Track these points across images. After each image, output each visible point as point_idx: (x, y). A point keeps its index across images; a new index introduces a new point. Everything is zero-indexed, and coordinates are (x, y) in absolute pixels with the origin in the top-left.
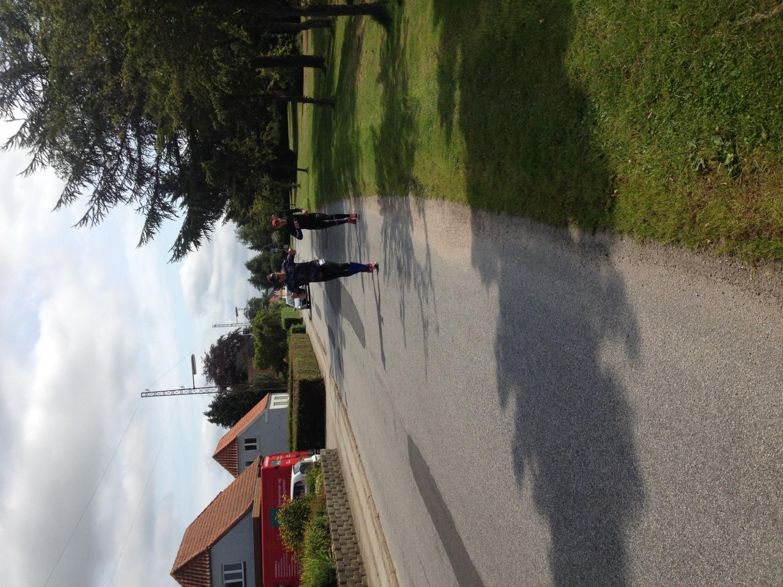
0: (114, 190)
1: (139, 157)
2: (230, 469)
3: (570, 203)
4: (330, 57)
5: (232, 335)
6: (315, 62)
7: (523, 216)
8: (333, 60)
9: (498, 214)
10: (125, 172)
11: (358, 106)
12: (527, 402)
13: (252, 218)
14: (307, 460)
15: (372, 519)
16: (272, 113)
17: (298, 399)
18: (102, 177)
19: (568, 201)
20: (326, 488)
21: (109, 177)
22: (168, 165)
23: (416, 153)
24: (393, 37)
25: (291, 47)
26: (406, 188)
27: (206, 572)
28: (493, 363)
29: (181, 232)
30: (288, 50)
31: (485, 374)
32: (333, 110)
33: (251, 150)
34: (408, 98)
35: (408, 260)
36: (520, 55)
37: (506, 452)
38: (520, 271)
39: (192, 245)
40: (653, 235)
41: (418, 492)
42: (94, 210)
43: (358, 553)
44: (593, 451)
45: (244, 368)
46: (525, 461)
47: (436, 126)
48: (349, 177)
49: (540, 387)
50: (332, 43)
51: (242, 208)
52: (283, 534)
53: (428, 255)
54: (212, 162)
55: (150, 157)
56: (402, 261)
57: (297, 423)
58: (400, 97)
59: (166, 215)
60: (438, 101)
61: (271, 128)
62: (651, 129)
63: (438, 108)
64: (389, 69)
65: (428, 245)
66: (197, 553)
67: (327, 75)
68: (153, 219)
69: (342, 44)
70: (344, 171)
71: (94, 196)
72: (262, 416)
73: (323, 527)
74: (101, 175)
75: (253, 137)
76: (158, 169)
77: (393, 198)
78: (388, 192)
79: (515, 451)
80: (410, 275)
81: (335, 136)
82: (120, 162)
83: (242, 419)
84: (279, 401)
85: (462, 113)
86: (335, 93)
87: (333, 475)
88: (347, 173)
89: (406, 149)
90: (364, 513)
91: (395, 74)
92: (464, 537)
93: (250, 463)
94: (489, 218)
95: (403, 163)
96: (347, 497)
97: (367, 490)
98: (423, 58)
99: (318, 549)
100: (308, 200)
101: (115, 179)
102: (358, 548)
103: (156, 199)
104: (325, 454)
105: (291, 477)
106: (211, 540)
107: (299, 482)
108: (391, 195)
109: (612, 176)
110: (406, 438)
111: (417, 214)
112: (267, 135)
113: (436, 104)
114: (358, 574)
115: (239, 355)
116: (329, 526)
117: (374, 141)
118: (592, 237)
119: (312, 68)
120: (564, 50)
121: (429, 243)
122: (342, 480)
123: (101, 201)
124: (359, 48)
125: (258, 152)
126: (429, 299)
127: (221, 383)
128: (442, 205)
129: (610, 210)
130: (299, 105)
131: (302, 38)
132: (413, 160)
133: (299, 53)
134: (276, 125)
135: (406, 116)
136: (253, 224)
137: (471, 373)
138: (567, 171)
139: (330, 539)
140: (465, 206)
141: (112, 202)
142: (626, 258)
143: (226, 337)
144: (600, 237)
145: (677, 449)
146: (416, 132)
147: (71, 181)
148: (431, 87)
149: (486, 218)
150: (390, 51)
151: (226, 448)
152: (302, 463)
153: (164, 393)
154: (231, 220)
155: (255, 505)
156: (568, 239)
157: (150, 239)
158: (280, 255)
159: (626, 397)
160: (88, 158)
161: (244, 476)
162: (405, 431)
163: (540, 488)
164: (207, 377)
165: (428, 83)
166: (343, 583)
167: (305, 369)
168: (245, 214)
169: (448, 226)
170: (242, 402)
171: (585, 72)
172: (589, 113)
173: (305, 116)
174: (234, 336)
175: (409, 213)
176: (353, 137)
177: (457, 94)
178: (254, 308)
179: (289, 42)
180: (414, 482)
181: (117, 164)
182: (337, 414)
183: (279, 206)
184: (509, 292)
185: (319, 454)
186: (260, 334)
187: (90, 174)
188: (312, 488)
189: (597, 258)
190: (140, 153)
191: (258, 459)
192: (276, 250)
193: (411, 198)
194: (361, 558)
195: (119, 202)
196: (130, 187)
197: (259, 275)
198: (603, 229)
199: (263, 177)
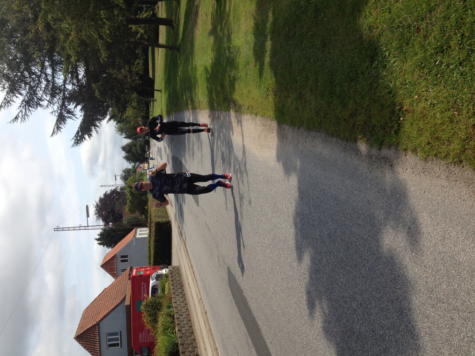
0: (36, 100)
1: (53, 79)
2: (111, 273)
3: (360, 125)
4: (177, 20)
5: (113, 191)
6: (167, 22)
7: (319, 131)
8: (179, 21)
9: (299, 128)
10: (43, 89)
11: (195, 50)
12: (320, 262)
13: (126, 119)
14: (160, 272)
15: (202, 314)
16: (138, 54)
17: (155, 233)
18: (28, 92)
19: (358, 123)
20: (172, 291)
21: (33, 92)
22: (71, 85)
23: (237, 83)
24: (221, 5)
25: (151, 13)
26: (228, 106)
27: (96, 337)
28: (293, 230)
29: (79, 128)
30: (149, 15)
31: (286, 237)
32: (178, 53)
33: (125, 77)
34: (231, 46)
35: (229, 154)
36: (320, 15)
37: (301, 292)
38: (315, 170)
39: (86, 136)
40: (436, 155)
41: (234, 304)
42: (22, 112)
43: (192, 333)
44: (375, 306)
45: (120, 212)
46: (317, 303)
47: (252, 65)
48: (189, 97)
49: (330, 253)
50: (178, 10)
51: (119, 113)
52: (144, 319)
53: (244, 152)
54: (99, 84)
55: (60, 79)
56: (225, 154)
57: (153, 248)
58: (226, 45)
59: (70, 117)
60: (253, 48)
61: (138, 64)
62: (438, 73)
63: (254, 53)
64: (218, 26)
65: (244, 146)
66: (90, 326)
67: (175, 30)
68: (61, 119)
69: (184, 11)
70: (185, 93)
71: (22, 103)
72: (131, 242)
73: (170, 316)
74: (27, 90)
75: (127, 68)
76: (65, 87)
77: (219, 112)
78: (216, 108)
79: (308, 293)
80: (230, 164)
81: (180, 70)
82: (40, 82)
83: (119, 243)
84: (142, 233)
85: (272, 57)
86: (180, 42)
87: (177, 283)
88: (188, 94)
89: (230, 80)
90: (197, 309)
91: (222, 30)
92: (268, 342)
93: (124, 270)
94: (291, 130)
95: (227, 89)
96: (185, 297)
97: (199, 295)
98: (243, 19)
99: (167, 330)
100: (161, 109)
101: (37, 93)
102: (193, 330)
103: (63, 106)
104: (171, 269)
105: (150, 282)
106: (99, 318)
107: (155, 286)
108: (218, 110)
109: (399, 107)
110: (226, 268)
111: (236, 124)
112: (136, 68)
113: (252, 51)
114: (193, 346)
115: (117, 204)
116: (174, 315)
117: (206, 75)
118: (378, 151)
119: (165, 26)
120: (359, 11)
121: (245, 144)
122: (182, 286)
123: (27, 107)
124: (197, 13)
125: (130, 78)
126: (244, 181)
127: (106, 220)
128: (255, 120)
129: (396, 133)
130: (156, 49)
131: (158, 8)
132: (234, 88)
133: (157, 17)
134: (141, 62)
135: (230, 58)
136: (126, 123)
137: (275, 234)
138: (358, 101)
139: (175, 323)
140: (273, 121)
141: (34, 108)
142: (409, 170)
143: (109, 192)
144: (385, 152)
145: (453, 320)
146: (237, 69)
147: (8, 93)
148: (248, 39)
149: (289, 131)
150: (218, 15)
151: (108, 261)
152: (157, 275)
153: (69, 229)
154: (112, 120)
155: (127, 297)
156: (357, 152)
157: (59, 132)
158: (143, 143)
159: (406, 273)
160: (19, 79)
161: (120, 278)
162: (225, 263)
163: (329, 323)
164: (97, 217)
165: (247, 36)
166: (183, 353)
167: (159, 215)
168: (121, 117)
169: (259, 133)
170: (119, 233)
171: (377, 28)
172: (379, 59)
173: (160, 57)
174: (114, 192)
175: (230, 123)
176: (192, 71)
177: (269, 44)
178: (127, 175)
179: (150, 10)
180: (231, 297)
181: (38, 84)
182: (179, 244)
183: (143, 112)
184: (306, 183)
185: (168, 268)
186: (131, 192)
187: (21, 89)
188: (163, 290)
189: (383, 167)
190: (53, 77)
191: (129, 268)
192: (141, 139)
193: (232, 113)
194: (194, 336)
195: (39, 108)
196: (46, 98)
197: (130, 155)
198: (389, 146)
199: (133, 94)
